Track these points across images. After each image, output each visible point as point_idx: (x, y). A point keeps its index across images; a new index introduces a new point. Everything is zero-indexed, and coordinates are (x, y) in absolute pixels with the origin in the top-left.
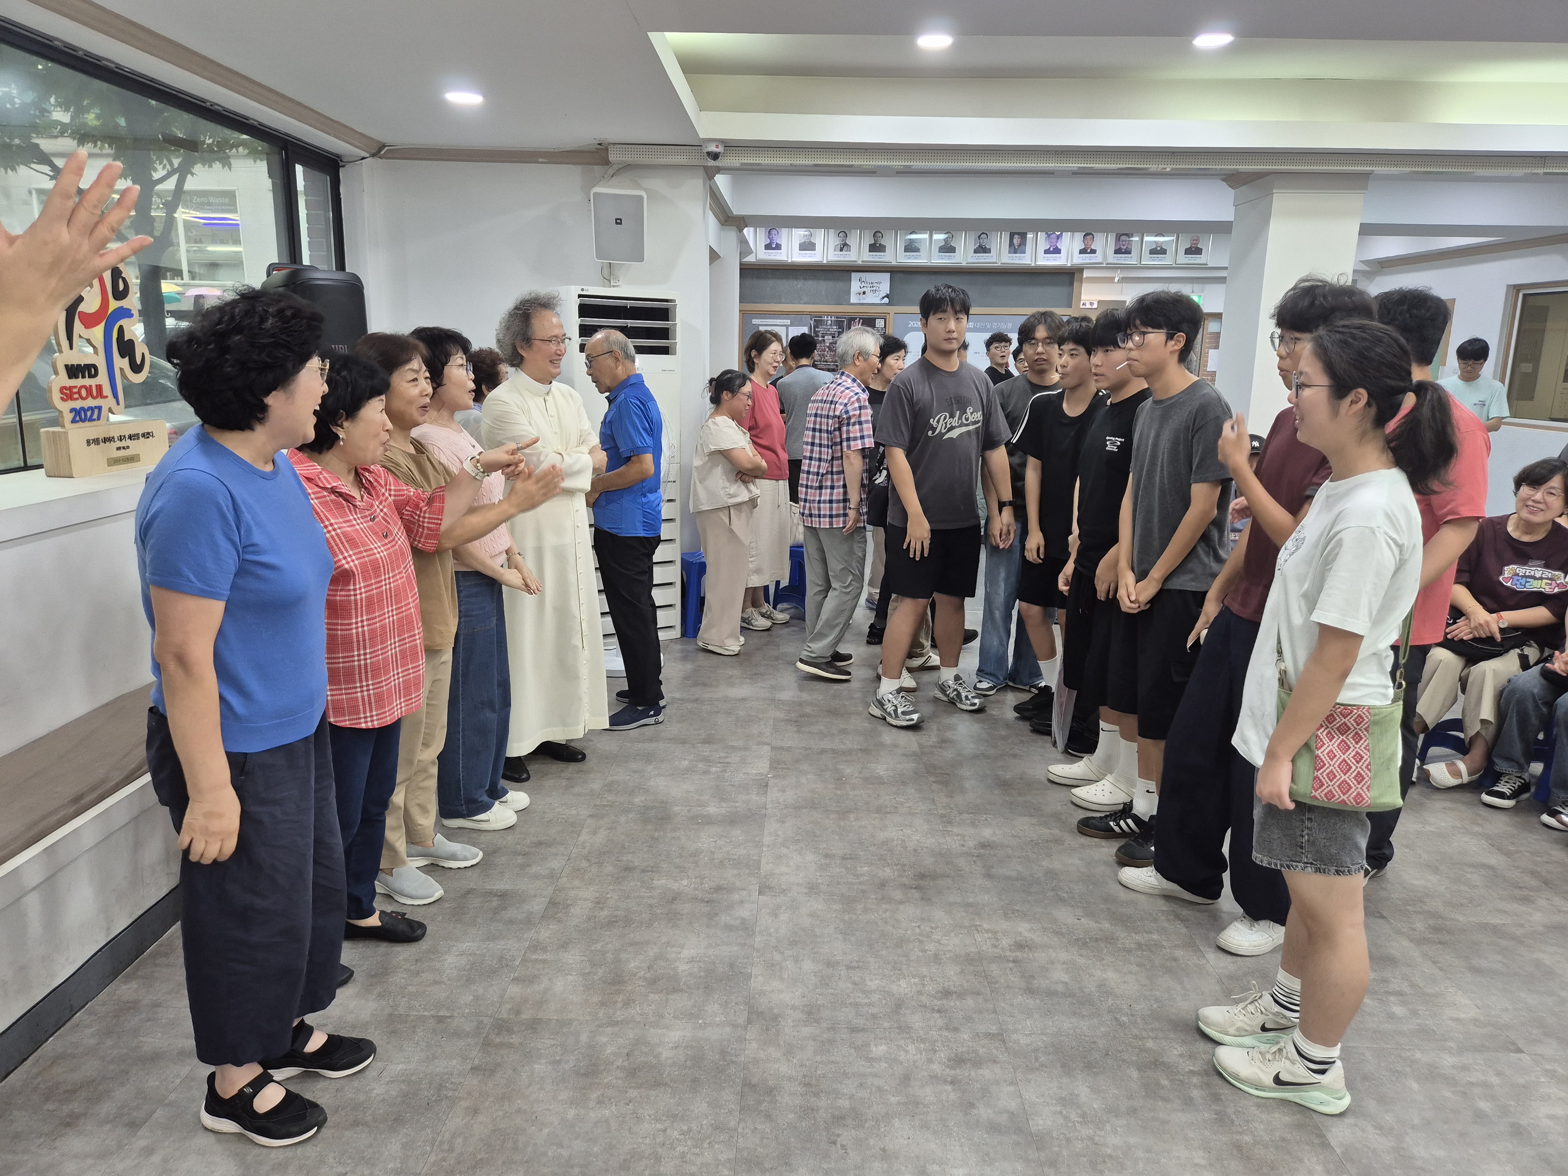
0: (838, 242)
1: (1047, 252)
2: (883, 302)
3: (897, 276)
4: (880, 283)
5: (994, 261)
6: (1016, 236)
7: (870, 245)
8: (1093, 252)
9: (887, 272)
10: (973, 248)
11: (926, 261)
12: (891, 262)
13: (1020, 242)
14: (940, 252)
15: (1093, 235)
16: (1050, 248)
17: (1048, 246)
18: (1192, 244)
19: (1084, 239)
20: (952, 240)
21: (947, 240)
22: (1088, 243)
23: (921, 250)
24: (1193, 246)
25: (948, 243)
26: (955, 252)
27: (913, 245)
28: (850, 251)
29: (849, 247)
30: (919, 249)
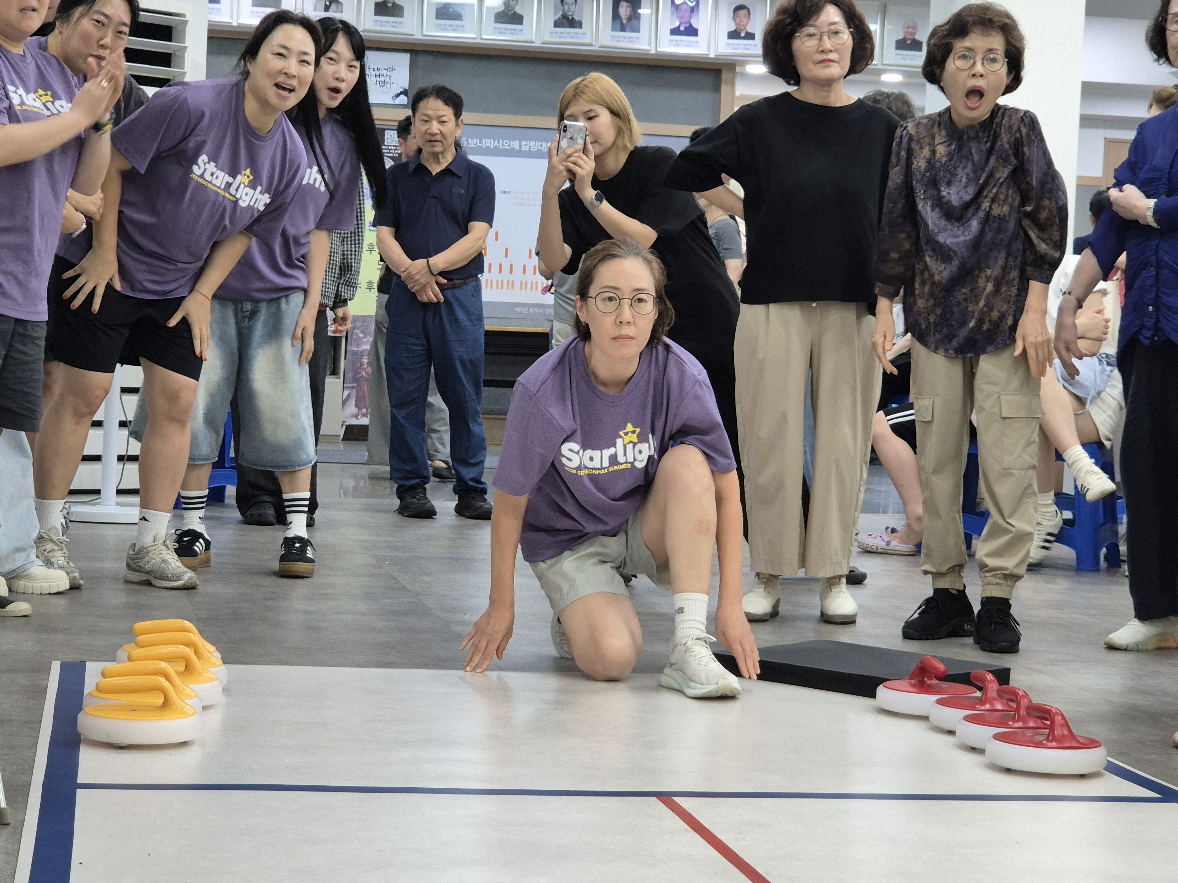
1: (675, 32)
2: (398, 101)
3: (422, 59)
4: (392, 69)
5: (588, 40)
6: (624, 4)
7: (377, 5)
8: (750, 36)
9: (405, 51)
10: (552, 18)
11: (474, 36)
12: (413, 35)
13: (631, 12)
14: (496, 21)
15: (748, 9)
16: (679, 26)
17: (678, 24)
18: (906, 33)
19: (734, 14)
20: (517, 4)
21: (509, 3)
22: (740, 21)
23: (464, 18)
24: (908, 36)
25: (511, 9)
26: (521, 23)
27: (451, 10)
28: (342, 12)
29: (339, 6)
30: (461, 16)
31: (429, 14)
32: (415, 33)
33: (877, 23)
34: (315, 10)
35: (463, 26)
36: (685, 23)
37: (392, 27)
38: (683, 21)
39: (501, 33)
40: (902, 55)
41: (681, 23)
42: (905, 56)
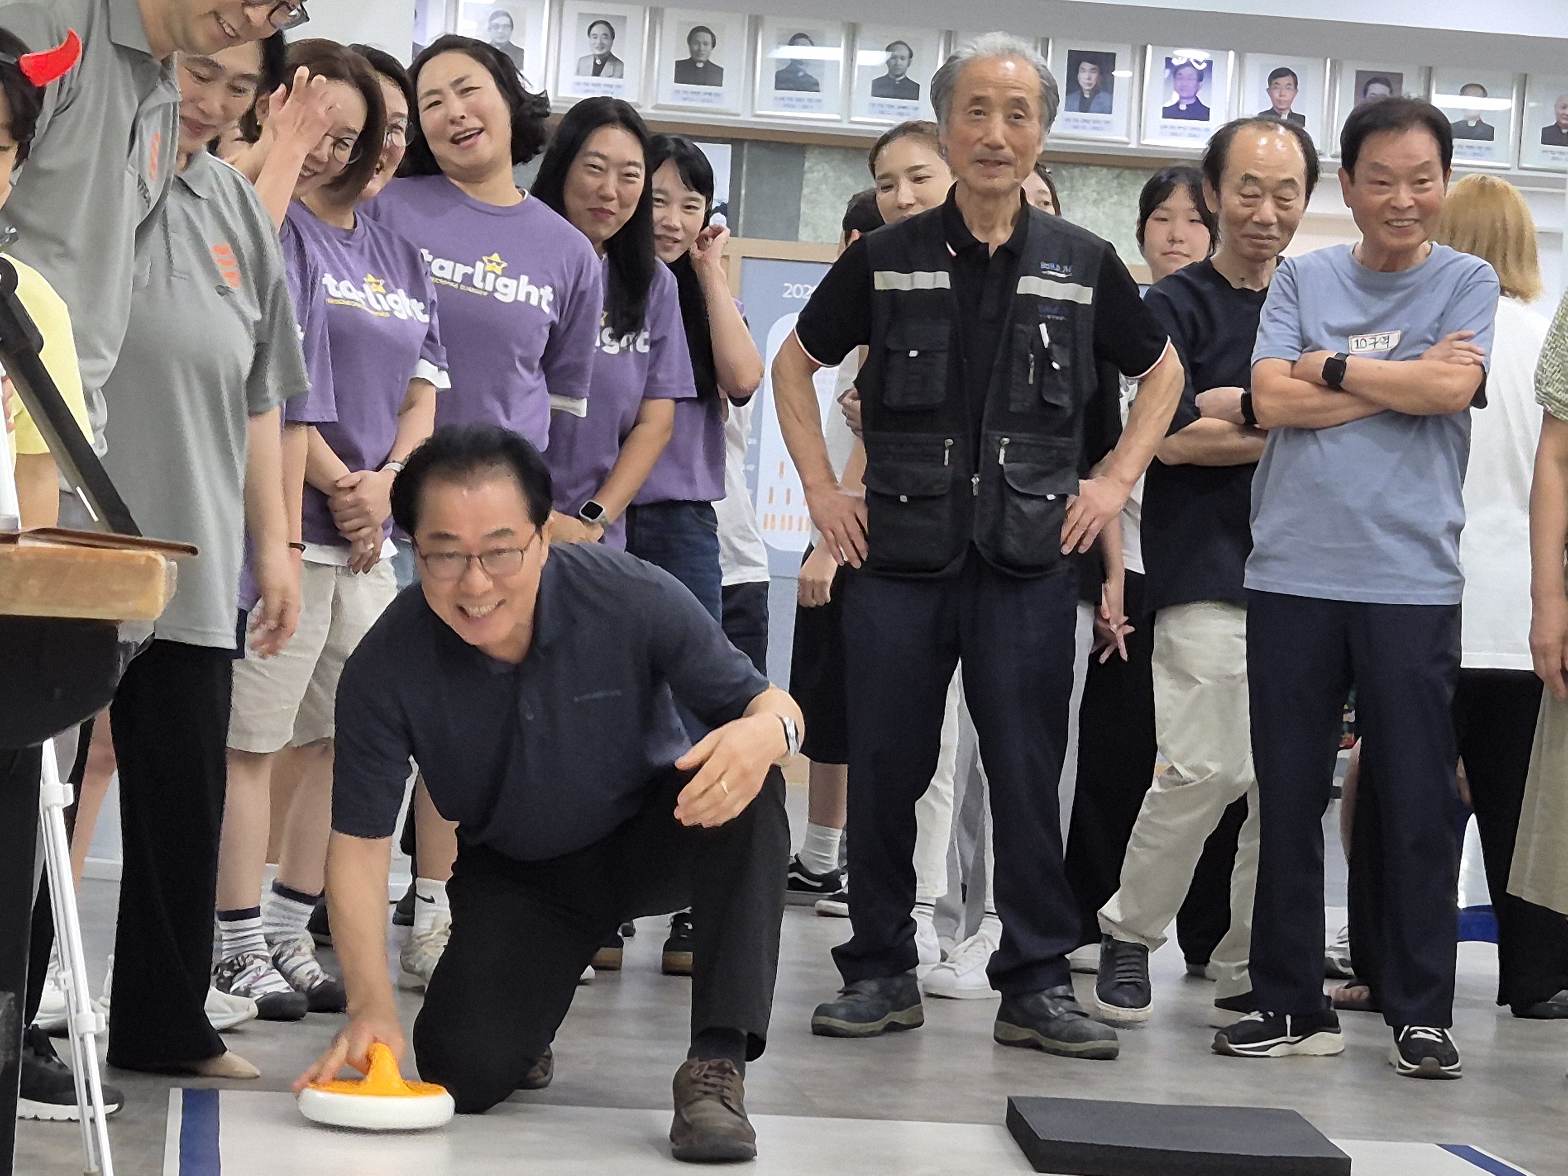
0: (589, 49)
1: (1171, 112)
3: (752, 154)
6: (1086, 66)
7: (679, 64)
9: (724, 141)
11: (838, 117)
12: (738, 115)
13: (1098, 78)
14: (874, 94)
15: (1294, 75)
16: (1178, 104)
17: (1175, 98)
18: (1559, 116)
19: (1270, 83)
20: (909, 65)
21: (896, 65)
22: (1281, 96)
23: (821, 88)
24: (1564, 122)
25: (899, 73)
26: (917, 99)
27: (801, 74)
28: (621, 77)
29: (618, 68)
30: (817, 84)
31: (765, 79)
32: (740, 112)
33: (1511, 98)
34: (578, 72)
35: (819, 101)
36: (1187, 98)
37: (704, 101)
38: (1185, 95)
39: (882, 113)
40: (1552, 152)
41: (1181, 98)
42: (1557, 155)
